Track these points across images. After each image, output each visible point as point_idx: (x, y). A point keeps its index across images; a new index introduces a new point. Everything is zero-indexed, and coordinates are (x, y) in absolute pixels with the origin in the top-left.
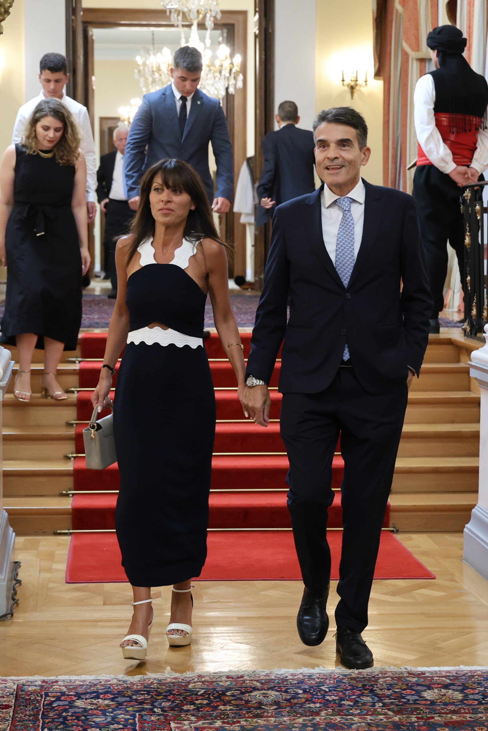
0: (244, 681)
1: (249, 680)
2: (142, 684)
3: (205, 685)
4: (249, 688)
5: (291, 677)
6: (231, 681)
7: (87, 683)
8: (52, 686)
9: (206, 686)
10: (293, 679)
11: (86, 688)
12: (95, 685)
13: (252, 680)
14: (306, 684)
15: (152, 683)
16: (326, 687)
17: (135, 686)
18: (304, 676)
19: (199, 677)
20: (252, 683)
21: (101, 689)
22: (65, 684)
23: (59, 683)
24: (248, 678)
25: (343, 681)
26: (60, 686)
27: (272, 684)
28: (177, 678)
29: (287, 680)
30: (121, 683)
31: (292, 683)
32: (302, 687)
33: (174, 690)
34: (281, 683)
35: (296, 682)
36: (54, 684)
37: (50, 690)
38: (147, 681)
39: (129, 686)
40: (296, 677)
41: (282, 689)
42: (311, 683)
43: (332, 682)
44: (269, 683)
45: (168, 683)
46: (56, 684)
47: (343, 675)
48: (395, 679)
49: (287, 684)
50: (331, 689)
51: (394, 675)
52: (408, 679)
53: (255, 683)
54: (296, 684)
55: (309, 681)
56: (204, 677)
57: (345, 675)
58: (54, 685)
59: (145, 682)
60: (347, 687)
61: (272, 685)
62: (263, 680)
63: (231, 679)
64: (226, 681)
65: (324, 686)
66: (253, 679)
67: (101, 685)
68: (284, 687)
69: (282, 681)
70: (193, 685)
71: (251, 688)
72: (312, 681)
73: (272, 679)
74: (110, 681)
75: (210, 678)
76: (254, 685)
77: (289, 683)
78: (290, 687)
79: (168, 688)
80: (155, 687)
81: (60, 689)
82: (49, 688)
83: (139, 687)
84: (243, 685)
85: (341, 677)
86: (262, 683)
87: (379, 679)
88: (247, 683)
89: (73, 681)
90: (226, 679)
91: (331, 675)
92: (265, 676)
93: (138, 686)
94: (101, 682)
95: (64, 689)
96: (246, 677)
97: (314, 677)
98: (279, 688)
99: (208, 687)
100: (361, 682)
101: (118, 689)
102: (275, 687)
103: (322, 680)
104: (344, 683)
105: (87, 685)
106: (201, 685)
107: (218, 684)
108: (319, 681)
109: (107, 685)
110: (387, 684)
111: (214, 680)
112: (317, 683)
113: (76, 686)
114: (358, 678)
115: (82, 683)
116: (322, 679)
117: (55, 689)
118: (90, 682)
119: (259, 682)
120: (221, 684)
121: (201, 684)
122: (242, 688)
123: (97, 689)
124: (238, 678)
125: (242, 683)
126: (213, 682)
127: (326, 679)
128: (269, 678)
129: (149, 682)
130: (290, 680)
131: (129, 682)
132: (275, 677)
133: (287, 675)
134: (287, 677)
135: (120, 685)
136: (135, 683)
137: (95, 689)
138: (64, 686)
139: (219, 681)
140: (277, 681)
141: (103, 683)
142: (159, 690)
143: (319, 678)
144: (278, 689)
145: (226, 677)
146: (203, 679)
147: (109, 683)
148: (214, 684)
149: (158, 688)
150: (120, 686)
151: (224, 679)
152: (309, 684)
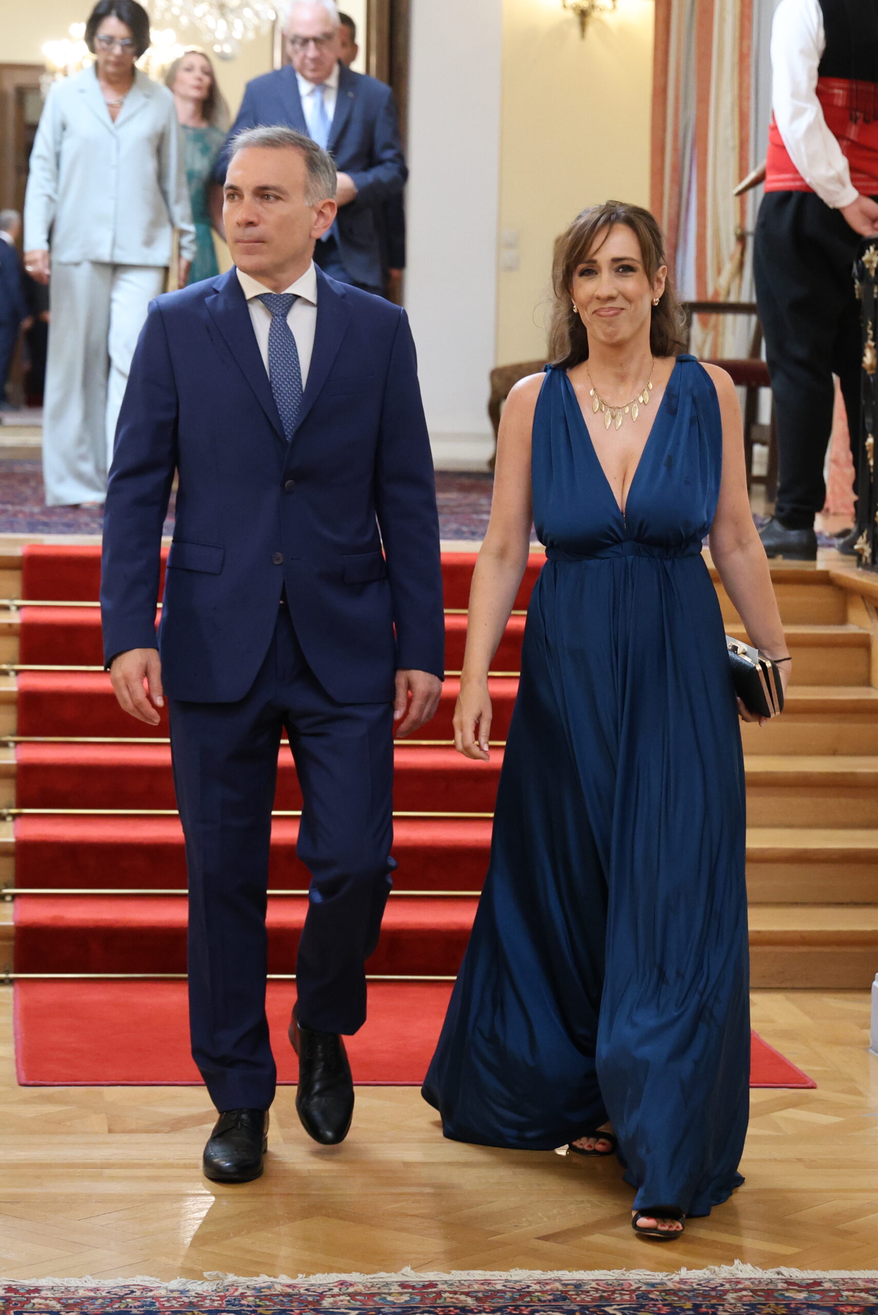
0: (439, 1294)
1: (450, 1292)
2: (222, 1298)
3: (356, 1300)
4: (452, 1309)
5: (537, 1287)
6: (411, 1294)
7: (104, 1294)
8: (29, 1300)
9: (358, 1303)
10: (543, 1292)
11: (102, 1303)
12: (121, 1298)
13: (455, 1293)
14: (572, 1302)
15: (243, 1295)
16: (615, 1309)
17: (208, 1301)
18: (566, 1285)
19: (342, 1284)
20: (457, 1299)
21: (135, 1307)
22: (57, 1296)
23: (43, 1294)
24: (445, 1287)
25: (651, 1296)
26: (46, 1299)
27: (501, 1301)
28: (295, 1287)
29: (530, 1294)
30: (176, 1294)
31: (543, 1299)
32: (565, 1308)
33: (292, 1311)
34: (518, 1300)
35: (550, 1297)
36: (32, 1295)
37: (26, 1306)
38: (231, 1290)
39: (195, 1300)
40: (548, 1287)
41: (522, 1310)
42: (583, 1300)
43: (627, 1297)
44: (493, 1299)
45: (277, 1295)
46: (36, 1295)
47: (647, 1284)
48: (759, 1293)
49: (532, 1301)
50: (626, 1312)
51: (758, 1286)
52: (787, 1294)
53: (463, 1297)
54: (550, 1301)
55: (577, 1295)
56: (351, 1285)
57: (653, 1285)
58: (34, 1298)
59: (228, 1294)
60: (659, 1309)
61: (500, 1303)
62: (478, 1292)
63: (410, 1290)
64: (401, 1294)
65: (612, 1305)
66: (457, 1289)
67: (134, 1299)
68: (527, 1307)
69: (520, 1295)
70: (331, 1300)
71: (456, 1308)
72: (583, 1296)
73: (499, 1291)
74: (151, 1291)
75: (366, 1287)
76: (461, 1301)
77: (535, 1299)
78: (539, 1308)
79: (279, 1307)
80: (250, 1304)
81: (47, 1305)
82: (23, 1303)
83: (216, 1304)
84: (438, 1301)
85: (644, 1288)
86: (478, 1299)
87: (725, 1295)
88: (445, 1299)
89: (72, 1289)
90: (400, 1290)
91: (622, 1284)
92: (482, 1284)
93: (214, 1301)
94: (132, 1292)
95: (58, 1307)
96: (441, 1287)
97: (587, 1287)
98: (515, 1310)
99: (364, 1305)
100: (689, 1299)
101: (172, 1306)
102: (507, 1307)
103: (605, 1294)
104: (652, 1299)
105: (104, 1298)
106: (349, 1301)
107: (385, 1298)
108: (598, 1295)
109: (146, 1298)
110: (744, 1305)
111: (374, 1290)
112: (594, 1300)
113: (80, 1299)
114: (681, 1290)
115: (92, 1294)
116: (604, 1291)
117: (37, 1306)
118: (109, 1293)
119: (472, 1297)
120: (389, 1298)
121: (349, 1298)
122: (436, 1308)
123: (126, 1307)
124: (425, 1287)
125: (435, 1299)
126: (374, 1295)
127: (613, 1292)
128: (493, 1289)
129: (237, 1294)
130: (537, 1294)
131: (193, 1294)
132: (504, 1286)
133: (529, 1283)
134: (528, 1287)
135: (174, 1298)
136: (205, 1294)
137: (123, 1306)
138: (55, 1299)
139: (385, 1294)
140: (508, 1295)
141: (138, 1294)
142: (260, 1310)
143: (597, 1290)
144: (514, 1312)
145: (400, 1286)
146: (351, 1290)
147: (150, 1294)
148: (376, 1299)
149: (259, 1306)
150: (174, 1302)
151: (395, 1289)
152: (579, 1301)
